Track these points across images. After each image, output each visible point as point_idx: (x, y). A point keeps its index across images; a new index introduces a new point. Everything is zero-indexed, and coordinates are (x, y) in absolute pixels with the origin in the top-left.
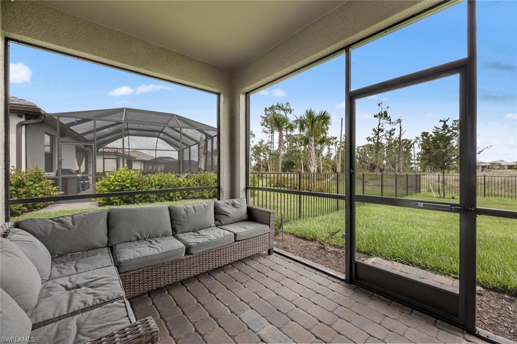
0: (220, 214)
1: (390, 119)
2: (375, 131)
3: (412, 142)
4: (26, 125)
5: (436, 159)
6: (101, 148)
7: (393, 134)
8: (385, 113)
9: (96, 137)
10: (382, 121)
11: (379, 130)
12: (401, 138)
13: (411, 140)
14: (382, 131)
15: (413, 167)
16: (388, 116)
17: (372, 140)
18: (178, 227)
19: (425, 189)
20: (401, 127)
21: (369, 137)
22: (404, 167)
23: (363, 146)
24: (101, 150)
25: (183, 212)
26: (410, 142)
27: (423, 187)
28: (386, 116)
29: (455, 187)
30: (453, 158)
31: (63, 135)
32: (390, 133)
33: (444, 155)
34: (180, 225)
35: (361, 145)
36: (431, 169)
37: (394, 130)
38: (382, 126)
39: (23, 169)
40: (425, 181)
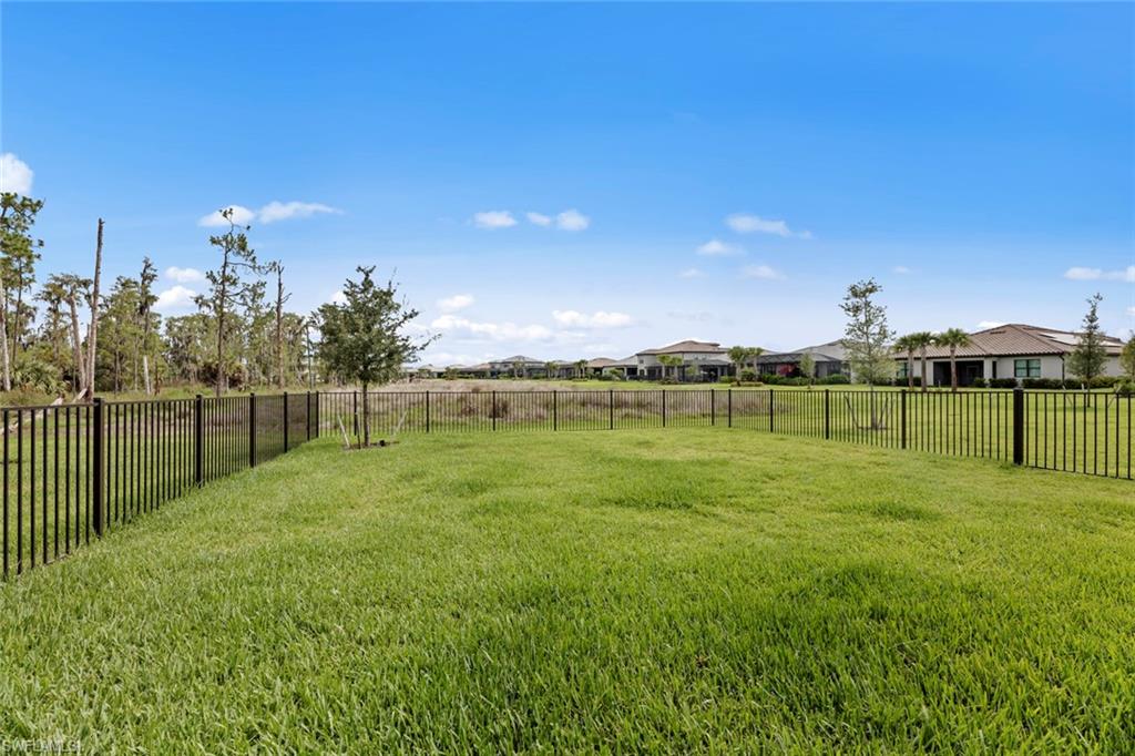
1: (254, 258)
2: (214, 281)
3: (304, 323)
5: (351, 355)
7: (262, 295)
8: (242, 239)
10: (232, 258)
11: (226, 279)
12: (282, 311)
13: (303, 317)
14: (234, 283)
15: (306, 375)
16: (249, 248)
17: (211, 304)
19: (329, 423)
20: (280, 285)
21: (201, 297)
22: (288, 374)
23: (185, 319)
26: (300, 321)
27: (324, 418)
28: (243, 247)
29: (379, 413)
30: (382, 355)
32: (254, 290)
33: (367, 347)
35: (180, 316)
36: (339, 378)
37: (263, 285)
38: (233, 271)
40: (329, 404)
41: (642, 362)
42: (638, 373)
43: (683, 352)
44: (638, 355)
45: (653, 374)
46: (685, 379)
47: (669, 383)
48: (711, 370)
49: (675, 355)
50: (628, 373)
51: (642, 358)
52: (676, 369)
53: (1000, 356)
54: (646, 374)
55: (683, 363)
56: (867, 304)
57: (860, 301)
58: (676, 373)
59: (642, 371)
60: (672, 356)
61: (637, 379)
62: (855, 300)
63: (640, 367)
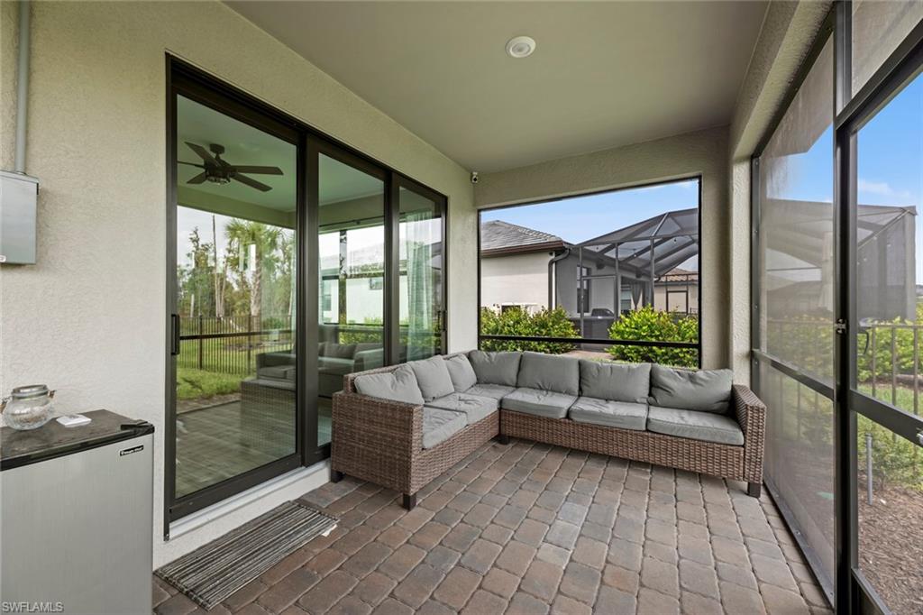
0: (658, 387)
4: (556, 262)
6: (663, 275)
9: (654, 258)
18: (584, 388)
24: (663, 279)
25: (594, 370)
31: (600, 266)
34: (588, 386)
39: (554, 308)
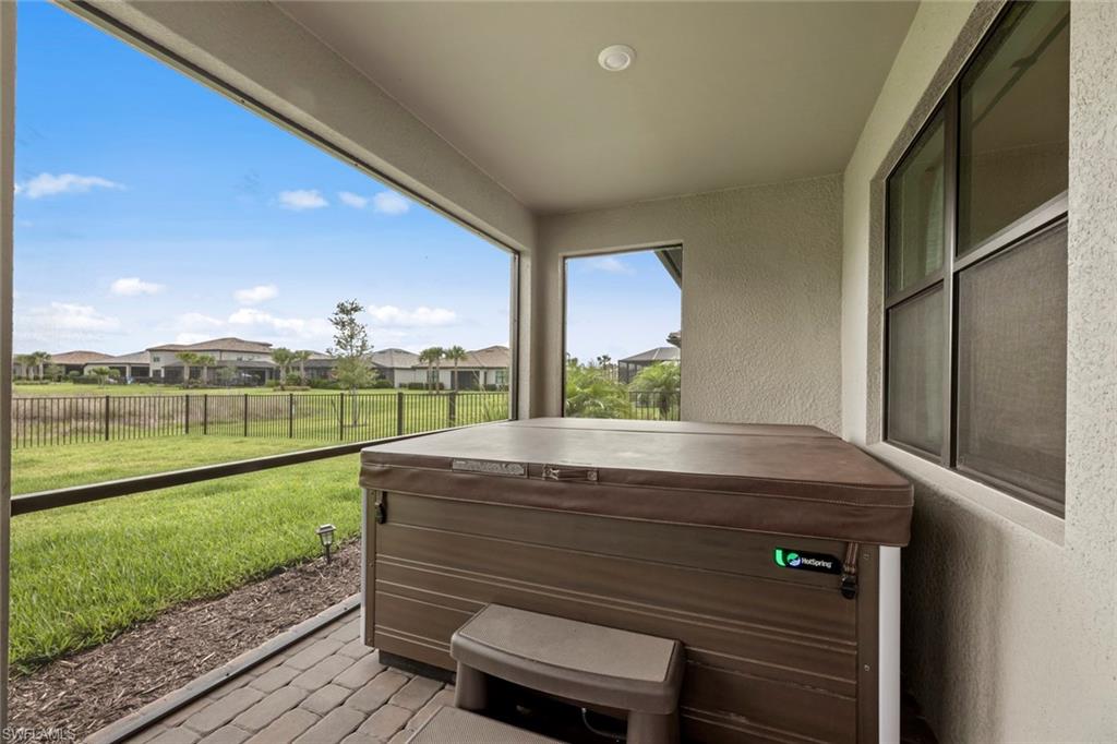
41: (156, 360)
42: (151, 375)
43: (221, 351)
44: (151, 350)
45: (172, 376)
46: (219, 383)
47: (196, 387)
48: (257, 372)
49: (205, 354)
50: (133, 374)
51: (156, 355)
52: (205, 370)
53: (488, 368)
54: (163, 375)
55: (216, 364)
56: (352, 321)
57: (346, 318)
58: (205, 374)
59: (157, 373)
60: (199, 355)
61: (148, 381)
62: (341, 315)
63: (154, 367)
